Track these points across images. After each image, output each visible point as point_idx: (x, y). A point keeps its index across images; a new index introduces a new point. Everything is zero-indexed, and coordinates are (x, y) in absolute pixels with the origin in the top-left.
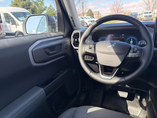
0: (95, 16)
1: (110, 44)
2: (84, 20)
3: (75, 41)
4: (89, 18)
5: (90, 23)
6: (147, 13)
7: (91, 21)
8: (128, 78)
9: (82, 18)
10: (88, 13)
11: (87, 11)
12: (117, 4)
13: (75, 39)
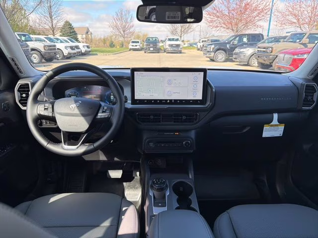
0: (79, 37)
1: (73, 102)
2: (56, 44)
3: (22, 97)
4: (66, 41)
5: (70, 50)
6: (173, 40)
7: (72, 48)
8: (97, 144)
9: (50, 40)
10: (64, 30)
11: (61, 24)
12: (121, 17)
13: (21, 94)
